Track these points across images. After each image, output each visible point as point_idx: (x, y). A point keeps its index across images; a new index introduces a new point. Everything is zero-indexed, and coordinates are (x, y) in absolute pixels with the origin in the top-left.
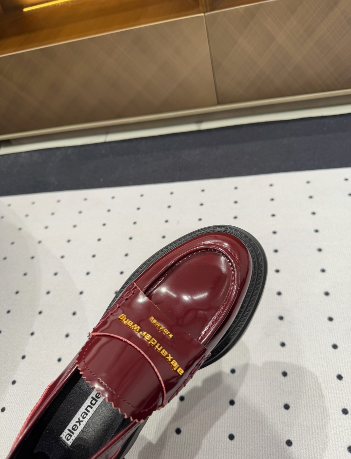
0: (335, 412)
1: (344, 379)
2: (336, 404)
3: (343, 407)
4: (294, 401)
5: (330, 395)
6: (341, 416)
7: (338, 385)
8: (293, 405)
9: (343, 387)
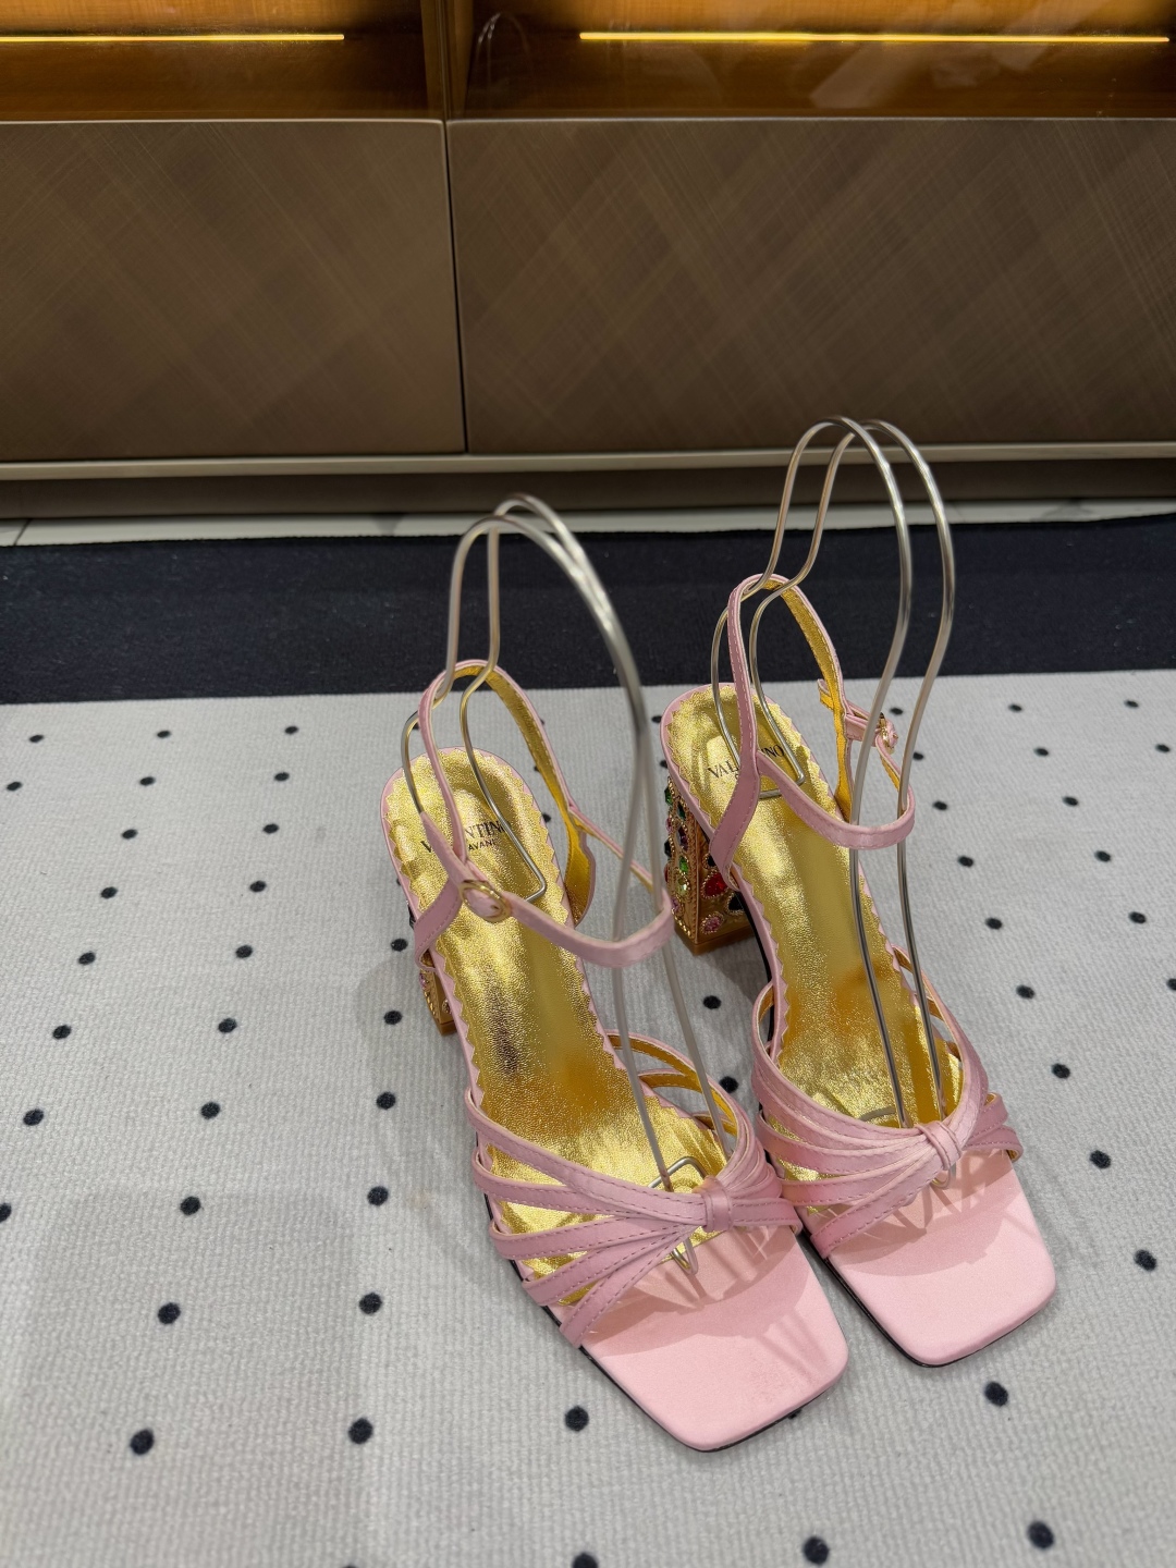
0: (1005, 1541)
1: (1012, 1400)
2: (1002, 1510)
3: (1029, 1519)
4: (842, 1522)
5: (973, 1472)
6: (1029, 1558)
7: (995, 1430)
8: (839, 1541)
9: (1016, 1433)
